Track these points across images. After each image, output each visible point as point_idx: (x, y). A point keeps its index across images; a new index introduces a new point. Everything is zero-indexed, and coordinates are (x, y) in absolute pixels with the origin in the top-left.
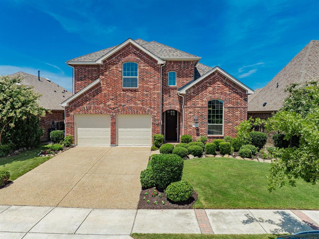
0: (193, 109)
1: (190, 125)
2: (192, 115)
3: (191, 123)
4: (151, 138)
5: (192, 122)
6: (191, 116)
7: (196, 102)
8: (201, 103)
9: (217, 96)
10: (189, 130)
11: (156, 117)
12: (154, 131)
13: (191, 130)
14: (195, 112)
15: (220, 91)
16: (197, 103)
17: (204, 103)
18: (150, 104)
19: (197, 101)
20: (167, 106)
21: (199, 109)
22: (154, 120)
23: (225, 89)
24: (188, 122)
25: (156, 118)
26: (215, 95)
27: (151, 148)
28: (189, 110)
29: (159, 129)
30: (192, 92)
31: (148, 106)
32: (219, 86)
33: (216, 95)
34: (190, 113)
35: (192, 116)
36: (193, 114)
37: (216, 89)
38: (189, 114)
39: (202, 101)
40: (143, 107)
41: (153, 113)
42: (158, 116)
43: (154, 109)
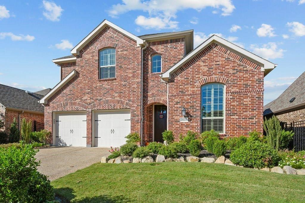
0: (180, 98)
1: (177, 120)
2: (179, 106)
5: (179, 115)
7: (185, 88)
8: (192, 89)
9: (214, 78)
10: (175, 126)
11: (135, 111)
12: (133, 128)
13: (178, 126)
14: (184, 102)
15: (219, 71)
17: (195, 89)
18: (129, 95)
19: (186, 86)
20: (151, 98)
21: (189, 97)
23: (226, 67)
24: (174, 115)
26: (212, 76)
29: (139, 127)
30: (179, 76)
31: (126, 99)
32: (218, 63)
33: (214, 76)
34: (177, 103)
36: (180, 104)
37: (213, 68)
38: (176, 106)
39: (194, 87)
40: (120, 100)
41: (132, 107)
42: (138, 110)
43: (133, 102)
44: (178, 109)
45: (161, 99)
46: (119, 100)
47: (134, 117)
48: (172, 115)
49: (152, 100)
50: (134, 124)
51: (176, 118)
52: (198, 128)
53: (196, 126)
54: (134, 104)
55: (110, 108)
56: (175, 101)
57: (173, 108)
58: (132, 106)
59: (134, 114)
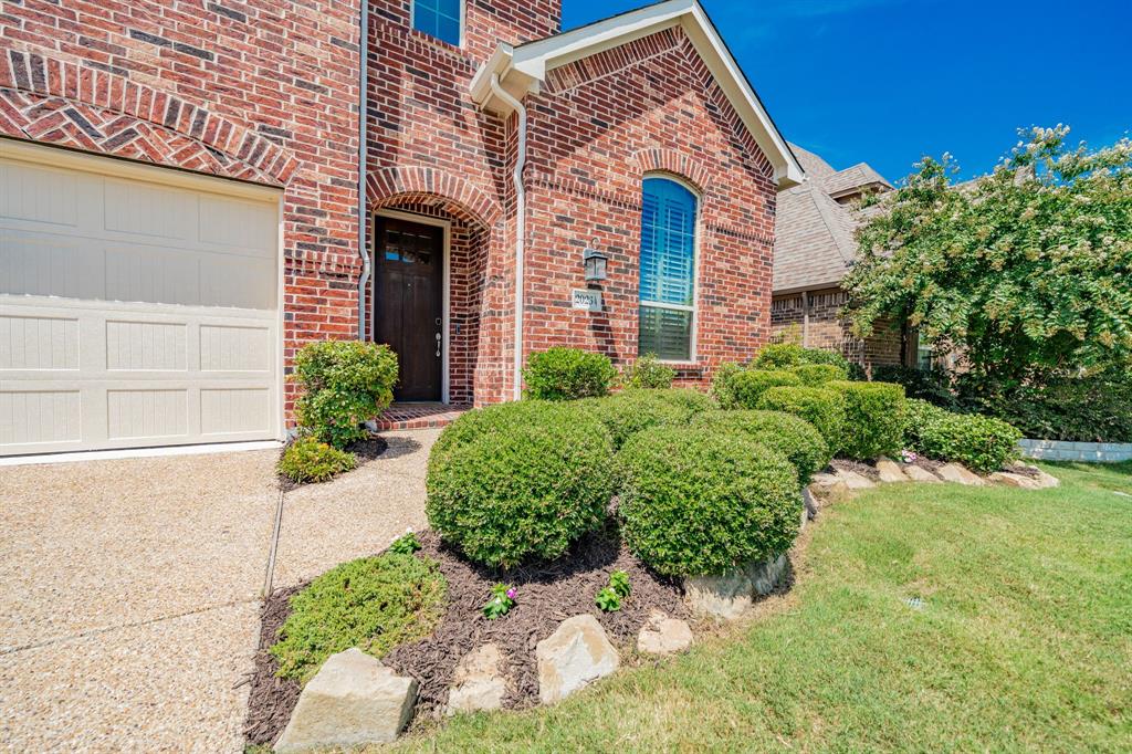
0: (575, 200)
1: (560, 297)
2: (570, 234)
3: (568, 282)
4: (278, 381)
5: (568, 278)
6: (564, 240)
7: (594, 163)
8: (615, 176)
9: (680, 160)
10: (554, 325)
11: (322, 214)
12: (300, 320)
13: (564, 325)
14: (587, 224)
15: (690, 140)
16: (596, 169)
17: (627, 180)
18: (271, 100)
19: (597, 156)
20: (408, 167)
21: (606, 207)
22: (308, 239)
23: (709, 135)
24: (550, 275)
25: (319, 222)
26: (675, 150)
27: (276, 456)
28: (557, 203)
29: (347, 312)
30: (574, 99)
31: (246, 113)
32: (689, 109)
33: (678, 151)
34: (563, 220)
35: (573, 242)
36: (572, 229)
37: (676, 121)
38: (557, 231)
39: (621, 168)
40: (189, 109)
41: (296, 180)
42: (338, 209)
43: (304, 147)
44: (566, 249)
45: (461, 183)
46: (174, 105)
47: (314, 248)
48: (543, 273)
49: (413, 176)
50: (314, 293)
51: (557, 288)
52: (630, 337)
53: (625, 330)
54: (312, 168)
55: (70, 139)
56: (554, 210)
57: (548, 240)
58: (295, 174)
59: (312, 230)
